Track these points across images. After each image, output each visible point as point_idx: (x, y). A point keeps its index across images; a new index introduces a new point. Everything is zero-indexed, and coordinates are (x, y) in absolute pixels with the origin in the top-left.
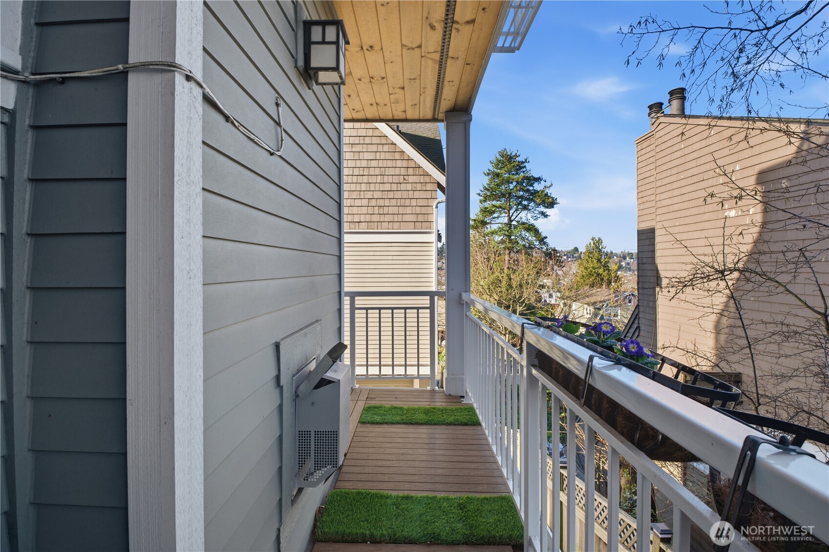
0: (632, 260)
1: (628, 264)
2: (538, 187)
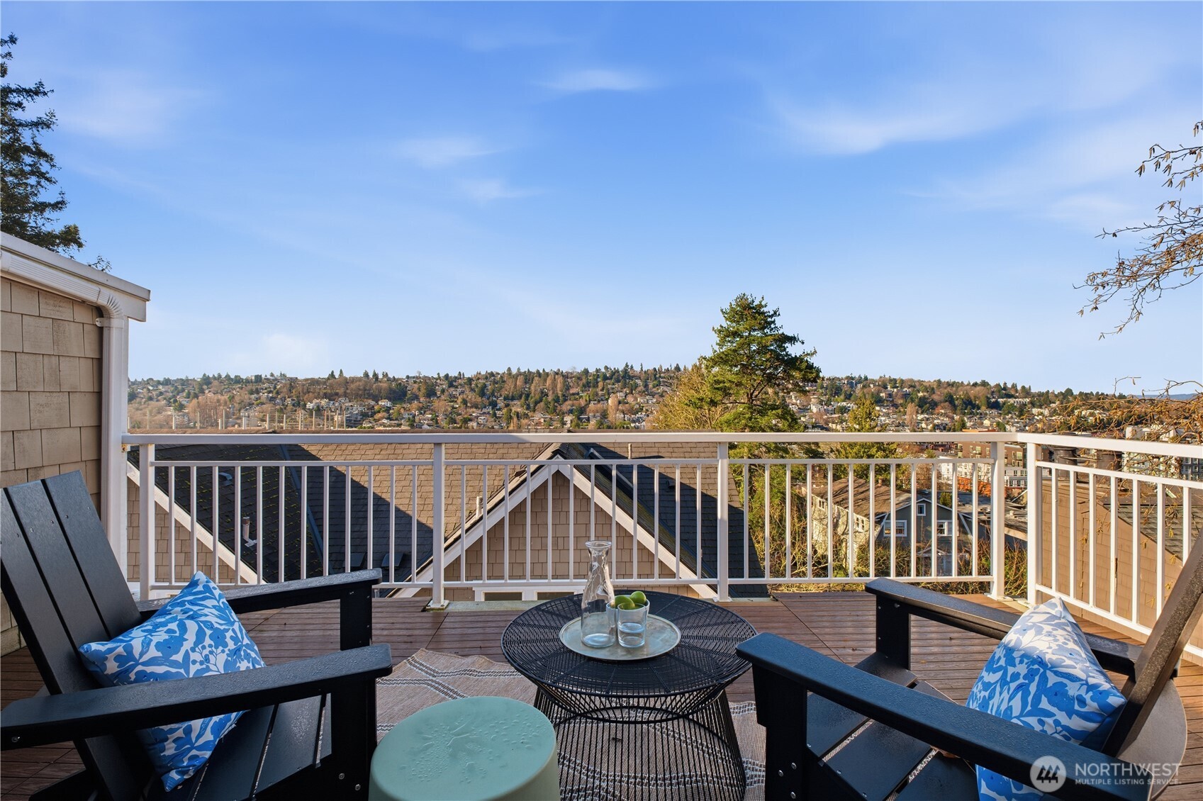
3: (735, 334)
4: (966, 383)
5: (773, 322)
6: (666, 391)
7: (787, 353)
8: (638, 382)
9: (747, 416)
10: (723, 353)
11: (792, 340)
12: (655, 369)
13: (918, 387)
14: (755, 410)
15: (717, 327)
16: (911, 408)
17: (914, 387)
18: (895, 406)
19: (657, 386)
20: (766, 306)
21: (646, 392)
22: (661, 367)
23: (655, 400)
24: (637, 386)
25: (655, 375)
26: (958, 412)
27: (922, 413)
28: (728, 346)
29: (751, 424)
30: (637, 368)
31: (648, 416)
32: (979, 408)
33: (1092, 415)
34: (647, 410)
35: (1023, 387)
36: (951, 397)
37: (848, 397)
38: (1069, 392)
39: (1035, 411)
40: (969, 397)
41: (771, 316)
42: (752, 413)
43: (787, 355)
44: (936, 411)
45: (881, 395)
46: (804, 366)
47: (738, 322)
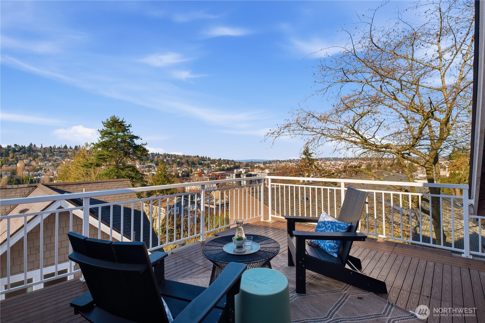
0: (169, 158)
1: (167, 160)
2: (137, 142)
3: (111, 133)
4: (192, 156)
5: (129, 129)
6: (58, 159)
7: (134, 143)
8: (39, 154)
9: (116, 171)
10: (104, 142)
11: (137, 138)
12: (51, 147)
13: (177, 157)
14: (119, 168)
15: (101, 129)
16: (175, 165)
17: (176, 157)
18: (169, 164)
19: (52, 156)
20: (125, 122)
21: (44, 159)
22: (55, 146)
23: (50, 164)
24: (38, 156)
25: (51, 151)
26: (190, 166)
27: (178, 167)
28: (106, 139)
29: (117, 175)
30: (38, 146)
31: (46, 172)
32: (196, 165)
33: (226, 166)
34: (45, 169)
35: (209, 158)
36: (188, 161)
37: (152, 161)
38: (220, 159)
39: (212, 165)
40: (193, 161)
41: (128, 127)
42: (118, 169)
43: (134, 144)
44: (183, 166)
45: (164, 160)
46: (142, 149)
47: (111, 128)
